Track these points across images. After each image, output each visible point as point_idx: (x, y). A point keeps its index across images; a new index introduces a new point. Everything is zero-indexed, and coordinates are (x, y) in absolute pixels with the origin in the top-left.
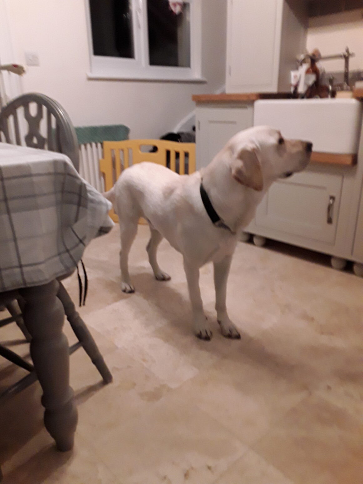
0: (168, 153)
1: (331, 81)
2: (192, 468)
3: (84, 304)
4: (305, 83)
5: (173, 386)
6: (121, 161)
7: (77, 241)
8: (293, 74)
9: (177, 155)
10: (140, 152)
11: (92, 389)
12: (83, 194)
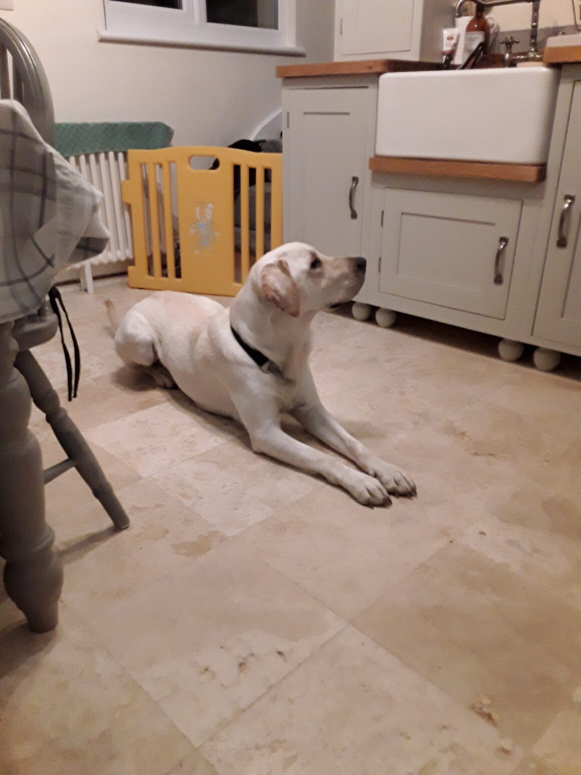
0: (237, 169)
1: (509, 44)
2: (252, 655)
3: (75, 396)
4: (466, 49)
5: (230, 532)
6: (157, 185)
7: (43, 262)
8: (446, 33)
9: (252, 172)
10: (188, 168)
11: (93, 539)
12: (48, 174)
